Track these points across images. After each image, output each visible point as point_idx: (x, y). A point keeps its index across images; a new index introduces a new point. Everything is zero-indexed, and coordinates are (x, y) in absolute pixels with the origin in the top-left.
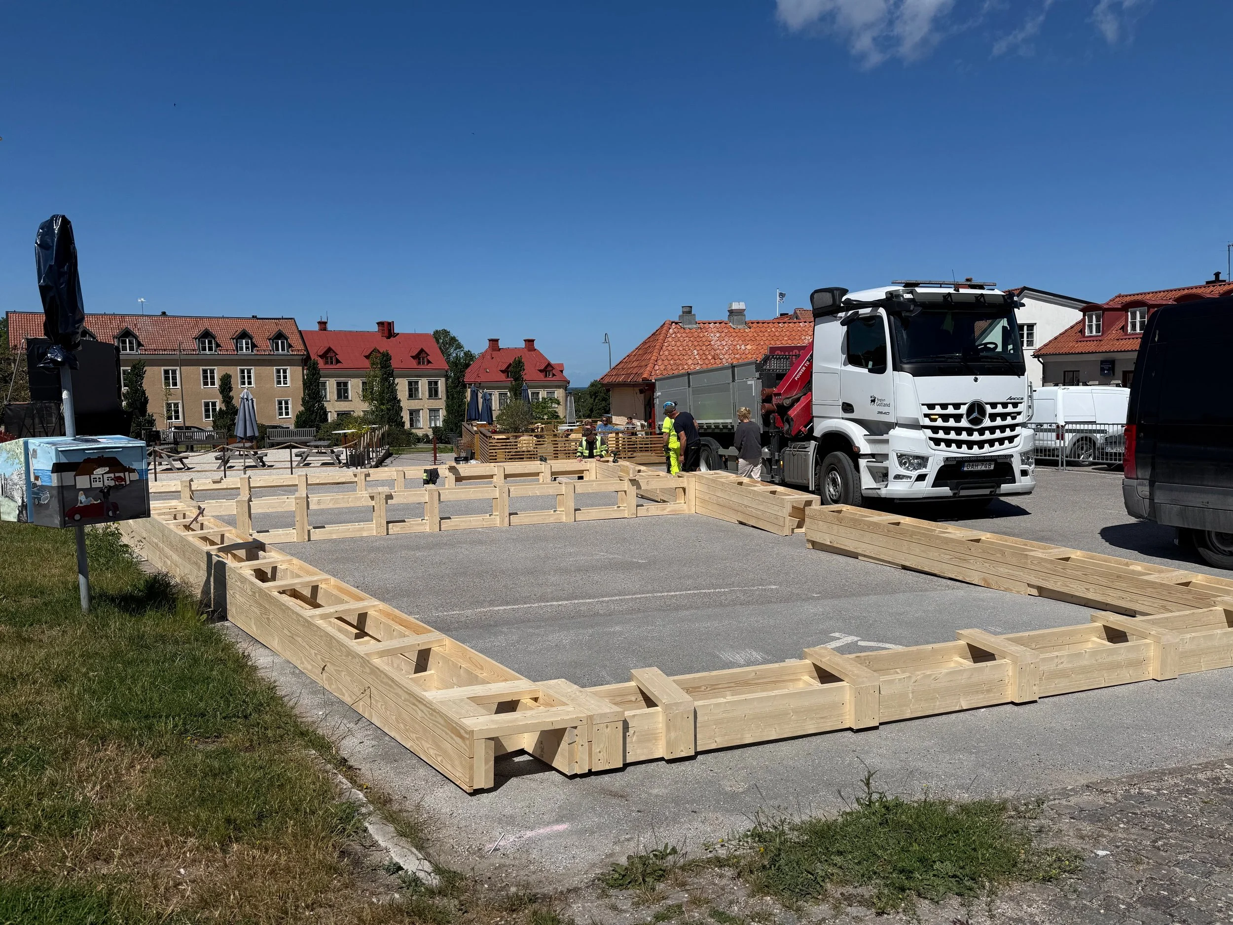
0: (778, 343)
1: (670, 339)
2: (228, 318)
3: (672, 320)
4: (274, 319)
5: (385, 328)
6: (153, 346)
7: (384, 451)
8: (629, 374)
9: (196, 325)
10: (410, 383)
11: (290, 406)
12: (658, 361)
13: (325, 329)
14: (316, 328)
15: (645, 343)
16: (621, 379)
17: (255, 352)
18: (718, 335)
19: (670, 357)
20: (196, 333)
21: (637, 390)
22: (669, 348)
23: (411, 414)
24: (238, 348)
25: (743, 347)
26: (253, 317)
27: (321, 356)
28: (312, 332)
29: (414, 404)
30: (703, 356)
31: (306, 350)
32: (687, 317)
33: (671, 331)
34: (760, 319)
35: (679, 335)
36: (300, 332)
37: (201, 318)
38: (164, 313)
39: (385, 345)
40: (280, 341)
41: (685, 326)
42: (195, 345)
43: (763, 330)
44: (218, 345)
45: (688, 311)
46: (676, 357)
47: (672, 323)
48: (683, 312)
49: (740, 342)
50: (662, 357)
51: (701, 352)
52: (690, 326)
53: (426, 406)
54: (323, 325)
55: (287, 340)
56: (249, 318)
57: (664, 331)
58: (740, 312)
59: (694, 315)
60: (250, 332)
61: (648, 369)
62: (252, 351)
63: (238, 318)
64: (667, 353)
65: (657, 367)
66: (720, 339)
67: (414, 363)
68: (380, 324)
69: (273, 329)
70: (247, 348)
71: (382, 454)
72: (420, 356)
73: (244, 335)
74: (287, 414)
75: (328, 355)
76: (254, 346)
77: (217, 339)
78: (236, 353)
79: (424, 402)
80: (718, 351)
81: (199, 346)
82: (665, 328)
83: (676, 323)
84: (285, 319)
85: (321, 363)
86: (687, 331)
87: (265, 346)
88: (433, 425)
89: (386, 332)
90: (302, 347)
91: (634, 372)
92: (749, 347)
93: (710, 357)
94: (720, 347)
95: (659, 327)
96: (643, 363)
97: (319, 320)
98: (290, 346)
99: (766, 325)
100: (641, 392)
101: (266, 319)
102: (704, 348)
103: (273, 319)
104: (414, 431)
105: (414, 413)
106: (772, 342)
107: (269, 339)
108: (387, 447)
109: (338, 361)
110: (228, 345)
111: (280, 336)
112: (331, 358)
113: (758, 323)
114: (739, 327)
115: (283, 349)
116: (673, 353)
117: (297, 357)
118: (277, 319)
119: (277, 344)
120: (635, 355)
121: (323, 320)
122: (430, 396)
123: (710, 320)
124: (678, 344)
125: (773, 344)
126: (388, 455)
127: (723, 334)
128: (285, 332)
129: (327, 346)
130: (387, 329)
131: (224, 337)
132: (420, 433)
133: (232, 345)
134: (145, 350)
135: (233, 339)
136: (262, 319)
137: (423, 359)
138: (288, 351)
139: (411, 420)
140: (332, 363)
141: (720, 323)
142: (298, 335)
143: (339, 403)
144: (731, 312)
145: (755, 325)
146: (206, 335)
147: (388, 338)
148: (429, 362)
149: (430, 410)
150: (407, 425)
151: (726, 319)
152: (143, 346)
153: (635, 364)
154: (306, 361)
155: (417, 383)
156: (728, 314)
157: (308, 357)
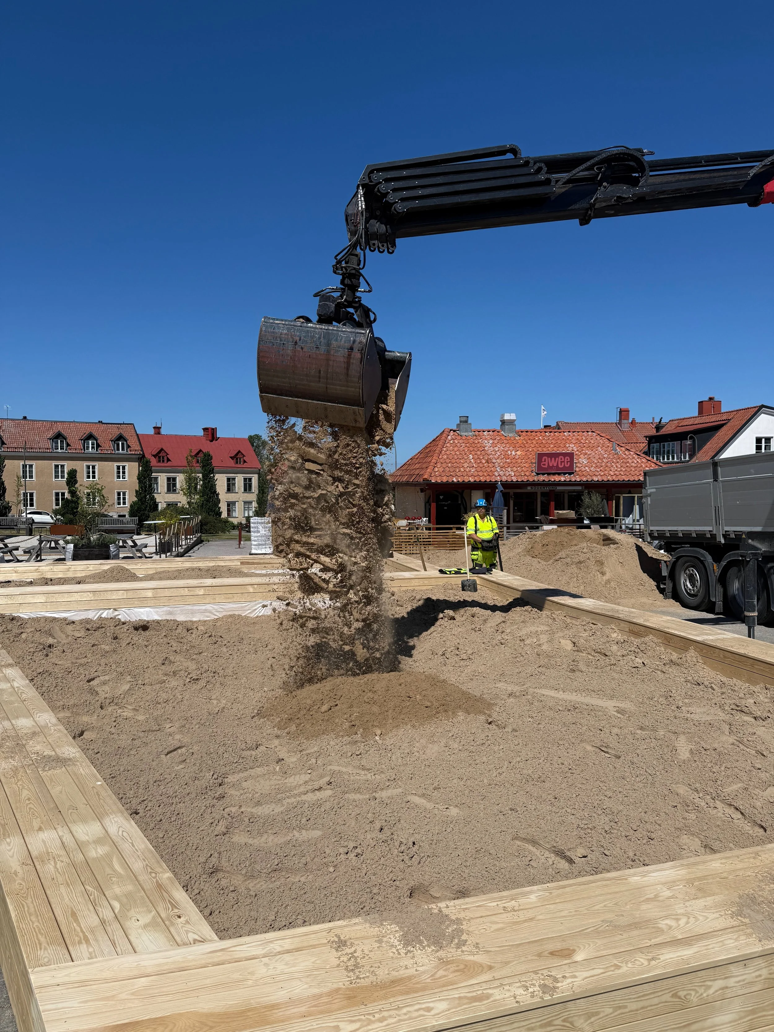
0: (545, 449)
1: (448, 445)
2: (78, 422)
3: (451, 428)
4: (117, 424)
5: (210, 433)
6: (15, 445)
7: (195, 539)
8: (412, 475)
9: (51, 428)
10: (229, 480)
11: (127, 497)
12: (438, 464)
13: (159, 433)
14: (152, 432)
15: (426, 447)
16: (405, 479)
17: (99, 451)
18: (491, 442)
19: (448, 461)
20: (50, 434)
21: (418, 489)
22: (448, 452)
23: (228, 505)
24: (85, 448)
25: (513, 453)
26: (99, 422)
27: (155, 456)
28: (148, 436)
29: (231, 497)
30: (477, 459)
31: (142, 450)
32: (463, 426)
33: (449, 437)
34: (529, 429)
35: (456, 441)
36: (137, 435)
37: (56, 422)
38: (25, 418)
39: (207, 447)
40: (120, 443)
41: (462, 434)
42: (49, 444)
43: (531, 438)
44: (68, 445)
45: (464, 421)
46: (454, 461)
47: (451, 430)
48: (461, 422)
49: (511, 448)
50: (441, 460)
51: (476, 457)
52: (466, 434)
53: (241, 499)
54: (157, 429)
55: (126, 441)
56: (96, 423)
57: (443, 438)
58: (512, 422)
59: (470, 424)
60: (95, 434)
61: (428, 470)
62: (97, 451)
63: (86, 423)
64: (445, 457)
65: (436, 469)
66: (494, 445)
67: (232, 463)
68: (205, 429)
69: (115, 433)
70: (93, 448)
71: (192, 542)
72: (237, 457)
73: (90, 437)
74: (124, 503)
75: (161, 455)
76: (98, 446)
77: (68, 440)
78: (83, 451)
79: (239, 496)
80: (491, 456)
81: (52, 445)
82: (444, 435)
83: (454, 431)
84: (126, 424)
85: (154, 462)
86: (464, 438)
87: (108, 447)
88: (246, 515)
89: (210, 436)
90: (138, 448)
91: (416, 473)
92: (519, 453)
93: (484, 461)
94: (493, 453)
95: (439, 434)
96: (424, 466)
97: (155, 426)
98: (129, 446)
99: (533, 434)
100: (422, 491)
101: (110, 424)
102: (479, 453)
103: (115, 424)
104: (230, 519)
105: (230, 505)
106: (540, 449)
107: (112, 441)
108: (199, 535)
109: (168, 460)
110: (77, 445)
111: (121, 438)
112: (163, 458)
113: (527, 432)
114: (510, 435)
115: (123, 449)
116: (451, 457)
117: (134, 456)
118: (119, 424)
119: (118, 445)
120: (417, 459)
121: (158, 426)
122: (245, 490)
123: (485, 429)
124: (456, 449)
125: (541, 451)
126: (199, 542)
127: (496, 442)
128: (125, 435)
129: (160, 447)
130: (211, 434)
131: (74, 438)
132: (235, 521)
133: (79, 445)
134: (8, 448)
135: (82, 440)
136: (107, 424)
137: (240, 460)
138: (127, 451)
139: (229, 510)
140: (163, 461)
141: (493, 431)
142: (136, 438)
143: (168, 495)
144: (503, 422)
145: (524, 434)
146: (59, 436)
147: (211, 441)
148: (245, 462)
149: (245, 503)
150: (224, 515)
151: (498, 428)
152: (6, 444)
153: (417, 466)
154: (141, 459)
155: (234, 479)
156: (501, 423)
157: (144, 456)
